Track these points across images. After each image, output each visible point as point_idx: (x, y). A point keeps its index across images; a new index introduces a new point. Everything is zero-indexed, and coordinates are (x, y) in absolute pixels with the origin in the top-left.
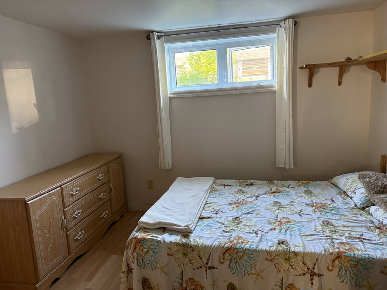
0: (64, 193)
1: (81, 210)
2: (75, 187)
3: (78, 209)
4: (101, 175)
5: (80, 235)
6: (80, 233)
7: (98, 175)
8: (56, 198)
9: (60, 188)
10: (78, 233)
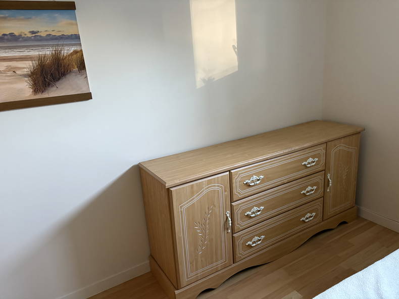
0: (234, 181)
1: (262, 208)
2: (255, 174)
3: (258, 206)
4: (310, 160)
5: (256, 241)
6: (256, 238)
7: (306, 160)
8: (218, 186)
9: (228, 173)
10: (253, 237)
